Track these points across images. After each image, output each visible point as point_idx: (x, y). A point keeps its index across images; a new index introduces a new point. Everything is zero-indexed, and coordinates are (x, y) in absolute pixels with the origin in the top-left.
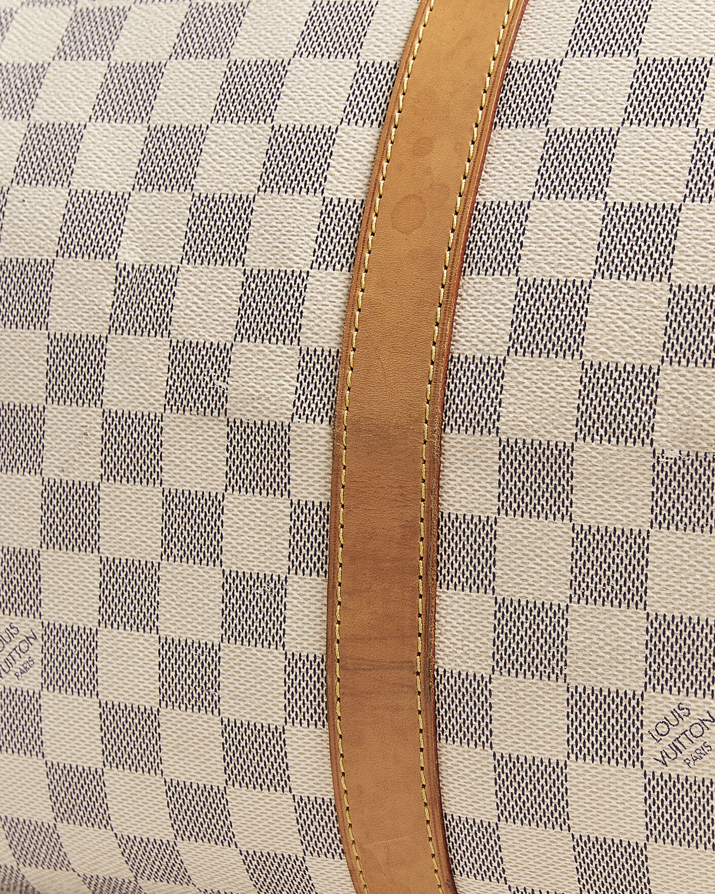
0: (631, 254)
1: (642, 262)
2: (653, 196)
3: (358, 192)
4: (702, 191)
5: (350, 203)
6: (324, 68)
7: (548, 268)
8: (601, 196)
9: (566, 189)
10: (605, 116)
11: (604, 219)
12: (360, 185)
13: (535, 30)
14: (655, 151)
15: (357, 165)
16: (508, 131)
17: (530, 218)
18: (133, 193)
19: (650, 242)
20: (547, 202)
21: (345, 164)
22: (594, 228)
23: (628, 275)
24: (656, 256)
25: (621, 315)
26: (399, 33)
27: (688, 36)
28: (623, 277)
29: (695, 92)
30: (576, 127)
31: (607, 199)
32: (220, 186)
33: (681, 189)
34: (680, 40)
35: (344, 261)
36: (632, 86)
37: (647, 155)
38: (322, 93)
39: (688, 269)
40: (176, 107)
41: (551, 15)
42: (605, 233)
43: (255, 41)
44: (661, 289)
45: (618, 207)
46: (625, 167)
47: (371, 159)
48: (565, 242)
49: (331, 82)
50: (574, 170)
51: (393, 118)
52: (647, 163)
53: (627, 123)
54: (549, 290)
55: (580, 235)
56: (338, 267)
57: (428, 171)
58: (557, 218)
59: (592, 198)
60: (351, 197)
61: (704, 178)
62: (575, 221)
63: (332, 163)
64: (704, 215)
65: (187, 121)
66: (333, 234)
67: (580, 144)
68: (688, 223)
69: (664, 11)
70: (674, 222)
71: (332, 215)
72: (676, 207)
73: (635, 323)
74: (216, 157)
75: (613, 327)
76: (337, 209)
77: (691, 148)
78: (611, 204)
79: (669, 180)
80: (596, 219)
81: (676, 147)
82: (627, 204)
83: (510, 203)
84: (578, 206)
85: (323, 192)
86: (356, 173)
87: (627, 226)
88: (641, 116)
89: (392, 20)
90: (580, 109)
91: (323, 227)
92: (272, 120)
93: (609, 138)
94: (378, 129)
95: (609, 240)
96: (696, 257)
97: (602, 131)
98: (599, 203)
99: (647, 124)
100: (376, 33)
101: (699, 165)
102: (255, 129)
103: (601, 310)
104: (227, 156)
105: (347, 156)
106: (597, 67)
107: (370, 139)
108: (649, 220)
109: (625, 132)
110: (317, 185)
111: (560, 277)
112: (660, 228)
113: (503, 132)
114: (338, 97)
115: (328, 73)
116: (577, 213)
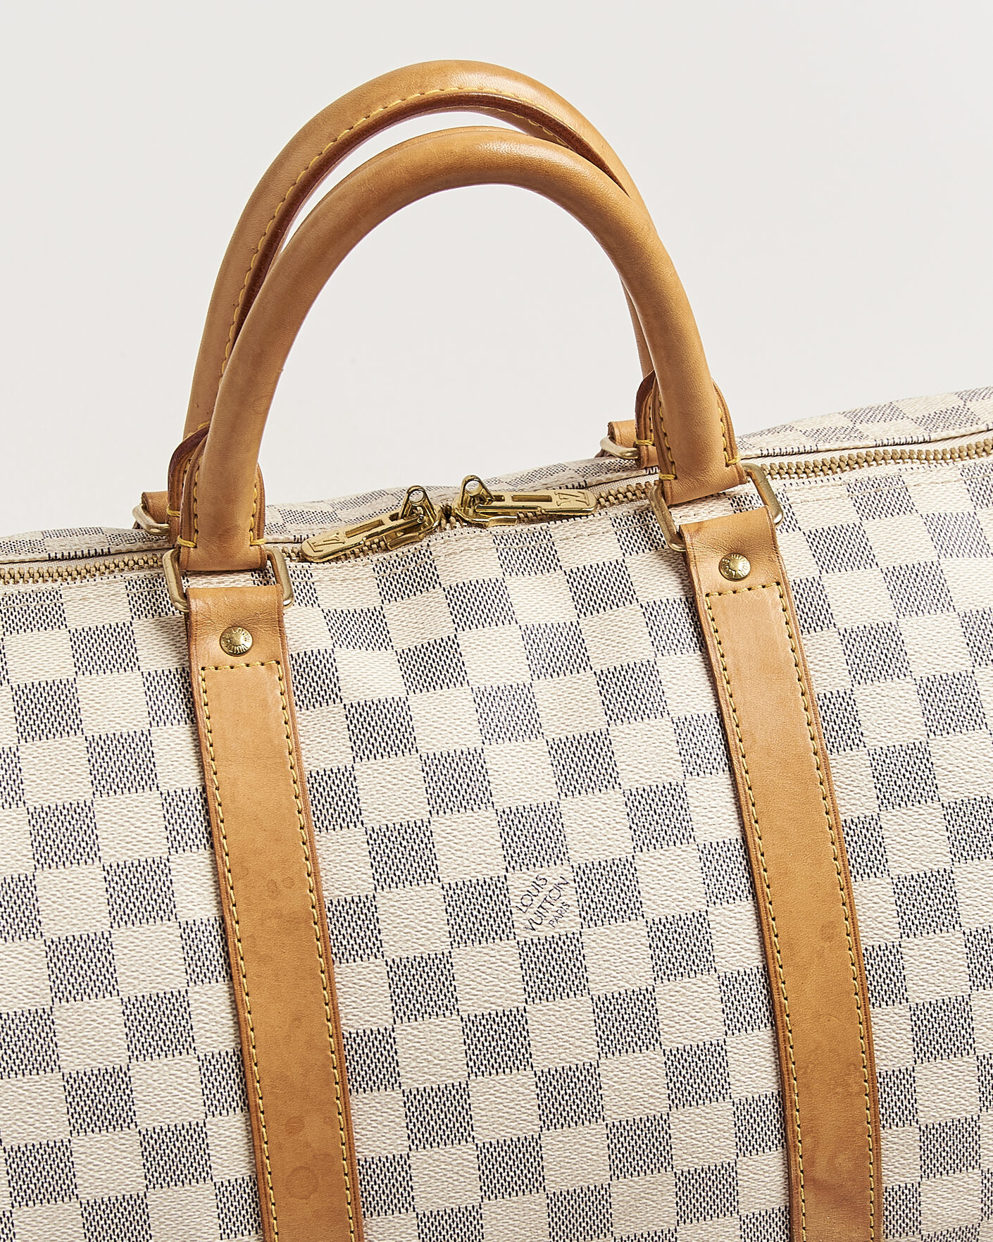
0: (508, 1179)
1: (519, 1182)
2: (514, 1132)
3: (244, 1171)
4: (554, 1121)
5: (240, 1181)
6: (166, 1068)
7: (440, 1202)
8: (470, 1139)
9: (438, 1139)
10: (451, 1073)
11: (478, 1157)
12: (243, 1164)
13: (354, 999)
14: (504, 1095)
15: (235, 1149)
16: (364, 1095)
17: (413, 1166)
18: (14, 1210)
19: (522, 1167)
20: (424, 1152)
21: (224, 1151)
22: (471, 1165)
23: (510, 1194)
24: (530, 1176)
25: (511, 1222)
26: (224, 1021)
27: (496, 989)
28: (507, 1196)
29: (521, 1039)
30: (427, 1085)
31: (476, 1141)
32: (106, 1190)
33: (536, 1122)
34: (491, 994)
35: (249, 1227)
36: (465, 1043)
37: (499, 1100)
38: (176, 1092)
39: (558, 1180)
40: (26, 1127)
41: (363, 982)
42: (483, 1168)
43: (81, 1050)
44: (541, 1198)
45: (487, 1145)
46: (483, 1113)
47: (246, 1141)
48: (450, 1180)
49: (180, 1081)
50: (439, 1122)
51: (257, 1106)
52: (501, 1107)
53: (472, 1076)
54: (446, 1217)
55: (461, 1172)
56: (246, 1233)
57: (307, 1145)
58: (437, 1163)
59: (463, 1142)
60: (239, 1176)
61: (553, 1110)
62: (454, 1163)
63: (212, 1153)
64: (560, 1138)
65: (44, 1138)
66: (232, 1209)
67: (437, 1100)
68: (549, 1147)
69: (466, 967)
70: (537, 1148)
71: (227, 1194)
72: (536, 1136)
73: (524, 1225)
74: (91, 1166)
75: (506, 1231)
76: (229, 1189)
77: (533, 1088)
78: (481, 1145)
79: (524, 1117)
80: (471, 1158)
81: (521, 1090)
82: (494, 1142)
83: (390, 1156)
84: (453, 1151)
85: (212, 1179)
86: (236, 1156)
87: (500, 1159)
88: (483, 1068)
89: (211, 1008)
90: (426, 1070)
91: (221, 1205)
92: (136, 1126)
93: (461, 1091)
94: (242, 1114)
95: (487, 1172)
96: (563, 1171)
97: (453, 1086)
98: (470, 1145)
99: (490, 1074)
100: (201, 1025)
101: (545, 1101)
102: (121, 1135)
103: (494, 1222)
104: (102, 1164)
105: (223, 1144)
106: (427, 1029)
107: (238, 1124)
108: (516, 1151)
109: (473, 1084)
110: (204, 1174)
111: (453, 1206)
112: (527, 1156)
113: (360, 1096)
114: (193, 1094)
115: (172, 1072)
116: (454, 1156)
